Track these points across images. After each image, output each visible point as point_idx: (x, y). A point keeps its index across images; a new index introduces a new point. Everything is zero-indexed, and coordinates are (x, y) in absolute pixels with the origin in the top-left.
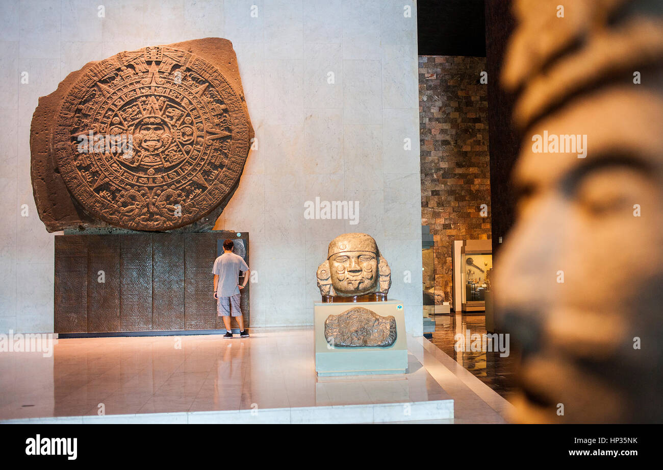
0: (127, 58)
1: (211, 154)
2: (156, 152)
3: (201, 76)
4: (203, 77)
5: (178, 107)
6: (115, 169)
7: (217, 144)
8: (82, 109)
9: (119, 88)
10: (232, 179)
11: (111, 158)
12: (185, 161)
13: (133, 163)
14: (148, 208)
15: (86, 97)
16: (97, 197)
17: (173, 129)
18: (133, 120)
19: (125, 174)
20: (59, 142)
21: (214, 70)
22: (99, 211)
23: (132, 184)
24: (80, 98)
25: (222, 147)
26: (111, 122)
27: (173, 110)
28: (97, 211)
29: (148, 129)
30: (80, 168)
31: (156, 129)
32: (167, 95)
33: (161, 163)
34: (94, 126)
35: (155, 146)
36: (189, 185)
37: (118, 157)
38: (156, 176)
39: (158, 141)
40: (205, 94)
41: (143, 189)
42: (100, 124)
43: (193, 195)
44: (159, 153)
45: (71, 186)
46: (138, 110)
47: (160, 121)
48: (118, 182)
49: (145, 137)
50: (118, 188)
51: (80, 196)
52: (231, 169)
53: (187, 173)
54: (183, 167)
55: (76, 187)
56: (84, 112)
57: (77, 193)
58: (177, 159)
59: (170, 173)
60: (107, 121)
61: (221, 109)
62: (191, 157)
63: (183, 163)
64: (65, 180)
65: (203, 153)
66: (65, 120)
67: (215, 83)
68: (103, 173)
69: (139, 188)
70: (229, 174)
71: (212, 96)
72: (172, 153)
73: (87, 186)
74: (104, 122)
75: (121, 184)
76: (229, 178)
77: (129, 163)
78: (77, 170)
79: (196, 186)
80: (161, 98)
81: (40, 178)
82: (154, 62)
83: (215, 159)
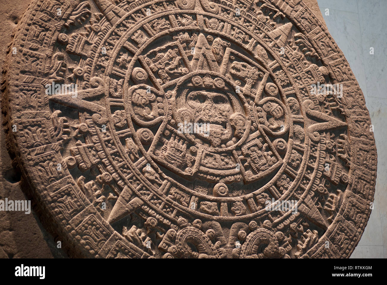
1: (322, 160)
2: (224, 148)
3: (277, 7)
4: (282, 11)
5: (251, 60)
6: (151, 177)
7: (328, 142)
8: (67, 43)
10: (363, 212)
11: (141, 154)
12: (281, 171)
16: (121, 239)
17: (249, 103)
18: (173, 76)
19: (173, 190)
20: (25, 108)
23: (190, 213)
25: (335, 146)
26: (131, 75)
27: (243, 66)
29: (203, 99)
30: (75, 170)
31: (217, 100)
32: (227, 35)
34: (97, 81)
35: (222, 134)
36: (295, 221)
37: (154, 152)
38: (233, 199)
39: (224, 124)
41: (211, 227)
42: (108, 78)
43: (303, 242)
44: (233, 150)
45: (60, 212)
46: (180, 57)
47: (223, 85)
48: (161, 207)
49: (197, 114)
50: (162, 222)
51: (82, 236)
52: (359, 193)
53: (288, 195)
54: (279, 183)
55: (70, 214)
56: (73, 49)
57: (73, 229)
58: (267, 165)
59: (258, 194)
60: (122, 73)
61: (321, 74)
62: (289, 164)
63: (278, 173)
64: (46, 196)
65: (308, 156)
66: (33, 62)
67: (304, 25)
68: (129, 187)
69: (203, 222)
70: (357, 201)
71: (301, 47)
72: (255, 151)
73: (95, 214)
74: (117, 76)
75: (168, 212)
76: (359, 209)
77: (178, 167)
78: (70, 175)
79: (306, 224)
80: (216, 40)
83: (330, 168)
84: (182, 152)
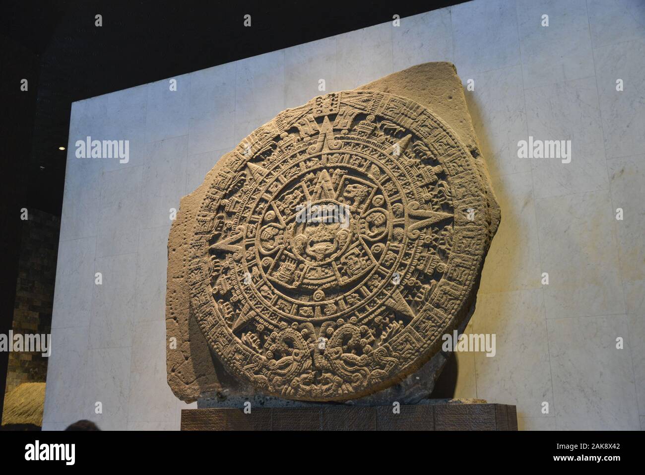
0: (289, 119)
1: (418, 255)
2: (328, 260)
3: (398, 125)
4: (402, 126)
5: (363, 180)
6: (264, 294)
7: (428, 236)
8: (225, 206)
9: (276, 165)
10: (457, 299)
11: (261, 277)
12: (373, 272)
13: (291, 282)
14: (313, 360)
15: (231, 186)
16: (238, 343)
18: (295, 211)
19: (280, 301)
20: (193, 258)
21: (419, 111)
22: (239, 367)
23: (289, 318)
24: (224, 189)
25: (435, 240)
26: (263, 219)
28: (237, 368)
30: (217, 296)
32: (345, 165)
33: (333, 278)
34: (240, 229)
35: (326, 250)
36: (380, 314)
37: (270, 275)
38: (325, 302)
39: (331, 241)
40: (405, 154)
41: (305, 327)
42: (248, 224)
43: (386, 333)
44: (332, 261)
45: (204, 328)
46: (302, 195)
48: (268, 316)
49: (311, 237)
50: (267, 327)
51: (215, 343)
52: (455, 280)
53: (377, 293)
54: (370, 283)
55: (210, 328)
56: (228, 210)
57: (210, 338)
58: (361, 269)
59: (348, 296)
60: (258, 219)
61: (434, 173)
62: (381, 264)
63: (370, 275)
65: (403, 254)
66: (202, 225)
67: (422, 133)
68: (248, 304)
69: (299, 324)
70: (451, 288)
72: (351, 259)
74: (254, 221)
75: (273, 319)
76: (452, 296)
77: (286, 283)
78: (213, 300)
79: (391, 316)
80: (336, 171)
81: (172, 316)
82: (326, 117)
83: (424, 263)
84: (291, 270)
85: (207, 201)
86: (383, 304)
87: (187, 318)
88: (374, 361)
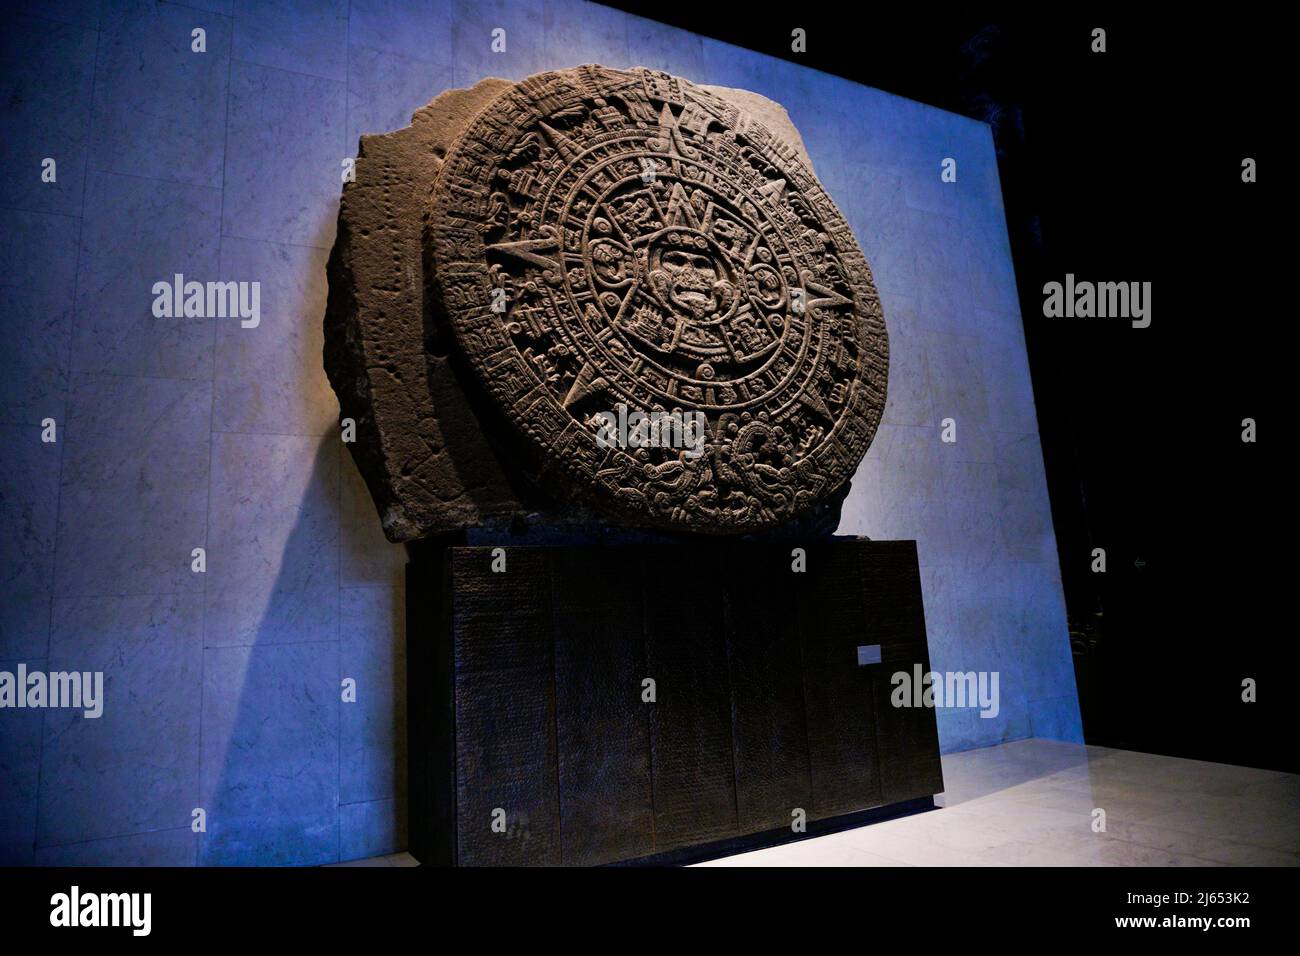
1: (826, 343)
2: (710, 321)
3: (768, 160)
4: (773, 164)
5: (739, 219)
6: (622, 354)
8: (509, 181)
9: (598, 146)
10: (875, 408)
11: (605, 323)
12: (778, 352)
14: (714, 470)
15: (517, 151)
16: (581, 429)
17: (737, 269)
18: (645, 231)
19: (647, 370)
20: (454, 259)
21: (789, 154)
22: (589, 472)
23: (668, 399)
24: (499, 151)
25: (839, 327)
26: (592, 227)
28: (584, 473)
29: (680, 261)
30: (522, 340)
31: (698, 264)
32: (709, 187)
33: (724, 350)
34: (549, 231)
35: (706, 305)
36: (796, 414)
37: (622, 322)
38: (721, 384)
39: (707, 294)
40: (783, 203)
42: (562, 227)
43: (807, 440)
44: (719, 324)
45: (501, 393)
46: (652, 209)
47: (706, 246)
48: (632, 390)
49: (675, 279)
51: (530, 425)
52: (869, 383)
53: (787, 382)
54: (776, 367)
55: (514, 396)
56: (517, 190)
57: (518, 415)
58: (761, 344)
59: (750, 380)
60: (581, 223)
61: (821, 242)
62: (787, 344)
63: (775, 355)
64: (481, 372)
65: (810, 337)
66: (464, 202)
67: (799, 183)
68: (590, 363)
70: (868, 393)
71: (797, 209)
72: (747, 327)
73: (547, 396)
74: (574, 226)
75: (640, 398)
76: (871, 404)
77: (652, 341)
78: (514, 346)
79: (808, 418)
80: (696, 191)
81: (382, 363)
82: (666, 105)
83: (836, 353)
84: (656, 323)
85: (466, 162)
86: (797, 401)
87: (424, 372)
88: (799, 478)
